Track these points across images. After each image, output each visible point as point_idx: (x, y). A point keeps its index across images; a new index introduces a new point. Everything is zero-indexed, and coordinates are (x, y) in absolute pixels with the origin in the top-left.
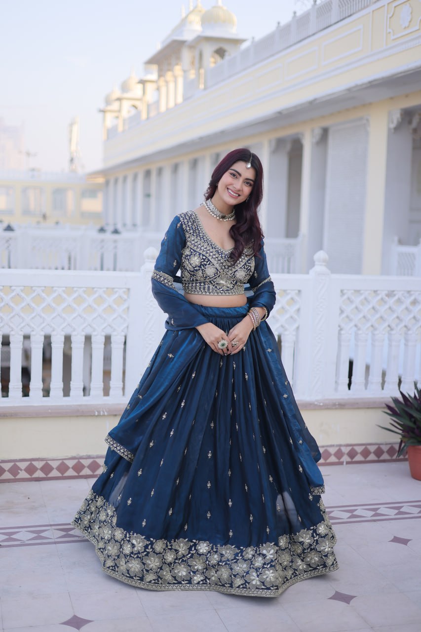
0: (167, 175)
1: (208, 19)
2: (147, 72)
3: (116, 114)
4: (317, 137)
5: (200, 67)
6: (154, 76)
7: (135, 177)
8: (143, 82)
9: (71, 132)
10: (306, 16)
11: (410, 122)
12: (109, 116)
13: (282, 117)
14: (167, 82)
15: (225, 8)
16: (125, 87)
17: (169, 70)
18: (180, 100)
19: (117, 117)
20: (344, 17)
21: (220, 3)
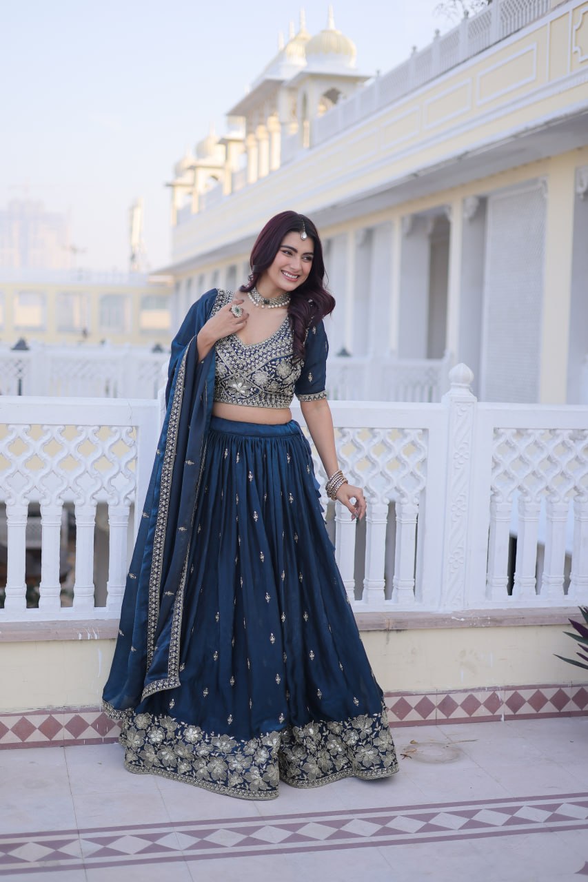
1: (314, 48)
2: (231, 127)
3: (189, 189)
4: (470, 212)
5: (304, 118)
6: (240, 134)
7: (215, 277)
8: (225, 142)
9: (132, 218)
10: (453, 37)
12: (180, 192)
13: (419, 182)
14: (258, 141)
15: (339, 32)
16: (201, 151)
17: (261, 123)
18: (276, 164)
19: (190, 194)
20: (509, 33)
21: (332, 26)
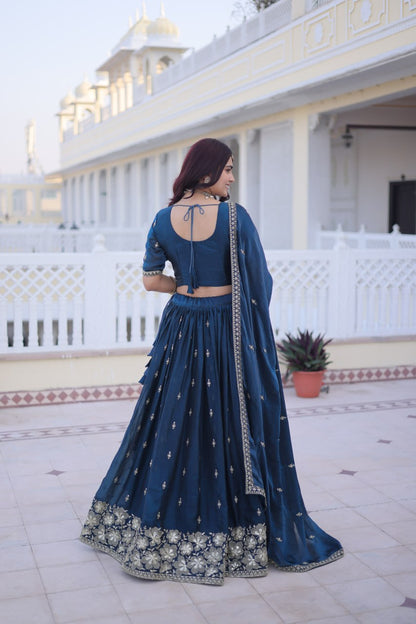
0: (121, 173)
1: (153, 30)
2: (99, 78)
3: (72, 117)
4: (251, 138)
5: (147, 74)
6: (105, 82)
7: (92, 176)
8: (95, 88)
9: (28, 134)
10: (238, 31)
11: (327, 124)
12: (65, 120)
14: (118, 88)
15: (168, 20)
16: (78, 92)
17: (119, 77)
18: (130, 104)
19: (72, 121)
20: (270, 32)
21: (164, 16)
